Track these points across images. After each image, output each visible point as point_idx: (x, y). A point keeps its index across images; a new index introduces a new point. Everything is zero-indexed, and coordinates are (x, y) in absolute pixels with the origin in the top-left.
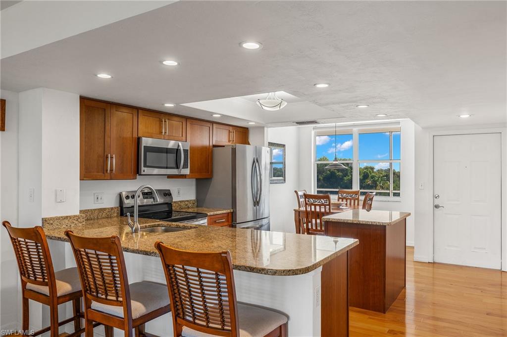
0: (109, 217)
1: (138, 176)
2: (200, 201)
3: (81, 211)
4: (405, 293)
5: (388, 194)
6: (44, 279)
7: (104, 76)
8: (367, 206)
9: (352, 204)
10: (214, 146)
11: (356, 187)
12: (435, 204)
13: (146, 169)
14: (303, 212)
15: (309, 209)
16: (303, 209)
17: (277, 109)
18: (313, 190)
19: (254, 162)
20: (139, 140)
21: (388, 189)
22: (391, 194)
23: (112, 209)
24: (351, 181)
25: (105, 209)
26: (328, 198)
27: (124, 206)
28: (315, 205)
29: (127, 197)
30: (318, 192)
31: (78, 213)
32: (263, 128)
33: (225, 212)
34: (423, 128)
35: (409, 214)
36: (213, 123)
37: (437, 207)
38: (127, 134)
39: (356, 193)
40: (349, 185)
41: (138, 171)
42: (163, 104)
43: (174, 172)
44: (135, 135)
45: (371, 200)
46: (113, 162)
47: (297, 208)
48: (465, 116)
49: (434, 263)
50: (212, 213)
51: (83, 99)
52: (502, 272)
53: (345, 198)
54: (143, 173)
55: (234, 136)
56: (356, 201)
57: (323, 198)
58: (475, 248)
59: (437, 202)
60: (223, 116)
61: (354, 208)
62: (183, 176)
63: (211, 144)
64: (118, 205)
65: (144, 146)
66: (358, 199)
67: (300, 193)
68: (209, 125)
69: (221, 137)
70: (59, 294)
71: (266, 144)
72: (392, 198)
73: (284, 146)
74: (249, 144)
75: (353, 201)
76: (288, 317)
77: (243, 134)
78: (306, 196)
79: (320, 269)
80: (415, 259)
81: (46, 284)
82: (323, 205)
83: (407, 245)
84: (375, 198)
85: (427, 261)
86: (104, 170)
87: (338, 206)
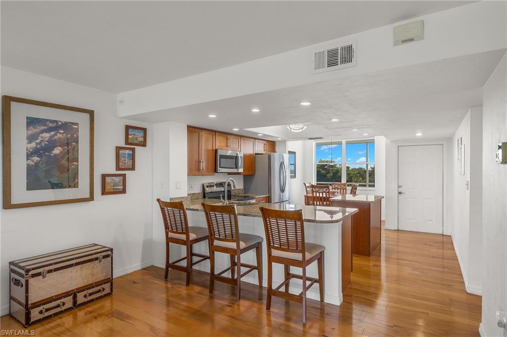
0: (197, 199)
1: (216, 174)
2: (246, 189)
3: (188, 195)
4: (380, 247)
5: (365, 186)
6: (183, 231)
7: (212, 116)
8: (353, 192)
9: (342, 192)
10: (256, 154)
11: (344, 180)
12: (399, 191)
13: (220, 169)
14: (310, 197)
15: (315, 195)
16: (310, 195)
17: (301, 130)
18: (314, 183)
19: (281, 164)
20: (216, 151)
21: (366, 182)
22: (367, 186)
23: (199, 193)
24: (340, 177)
25: (195, 194)
26: (328, 187)
27: (206, 192)
28: (319, 193)
29: (207, 187)
30: (317, 184)
31: (187, 196)
32: (285, 141)
33: (264, 196)
34: (391, 141)
35: (383, 197)
36: (255, 139)
37: (400, 193)
38: (210, 148)
39: (344, 185)
40: (339, 179)
41: (216, 171)
42: (232, 129)
43: (235, 171)
44: (214, 148)
45: (356, 189)
46: (203, 165)
47: (306, 194)
48: (419, 134)
49: (398, 230)
50: (258, 197)
51: (189, 127)
52: (443, 235)
53: (336, 188)
54: (219, 171)
55: (267, 147)
56: (345, 190)
57: (325, 187)
58: (426, 220)
59: (400, 190)
60: (265, 135)
61: (343, 195)
62: (239, 174)
63: (254, 153)
64: (202, 191)
65: (220, 155)
66: (346, 189)
67: (307, 185)
68: (253, 140)
69: (260, 148)
70: (191, 239)
71: (287, 152)
72: (368, 188)
73: (295, 153)
74: (276, 152)
75: (342, 190)
76: (324, 248)
77: (272, 145)
78: (312, 186)
79: (341, 222)
80: (386, 228)
81: (184, 233)
82: (324, 192)
83: (382, 220)
84: (358, 188)
85: (393, 229)
86: (199, 170)
87: (333, 193)
